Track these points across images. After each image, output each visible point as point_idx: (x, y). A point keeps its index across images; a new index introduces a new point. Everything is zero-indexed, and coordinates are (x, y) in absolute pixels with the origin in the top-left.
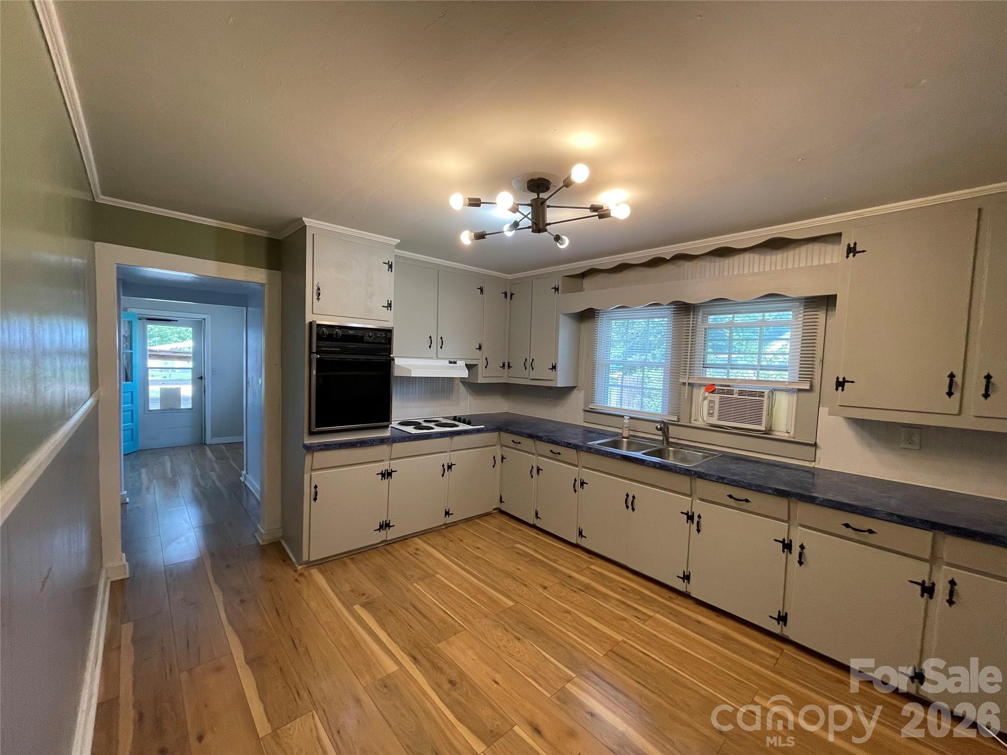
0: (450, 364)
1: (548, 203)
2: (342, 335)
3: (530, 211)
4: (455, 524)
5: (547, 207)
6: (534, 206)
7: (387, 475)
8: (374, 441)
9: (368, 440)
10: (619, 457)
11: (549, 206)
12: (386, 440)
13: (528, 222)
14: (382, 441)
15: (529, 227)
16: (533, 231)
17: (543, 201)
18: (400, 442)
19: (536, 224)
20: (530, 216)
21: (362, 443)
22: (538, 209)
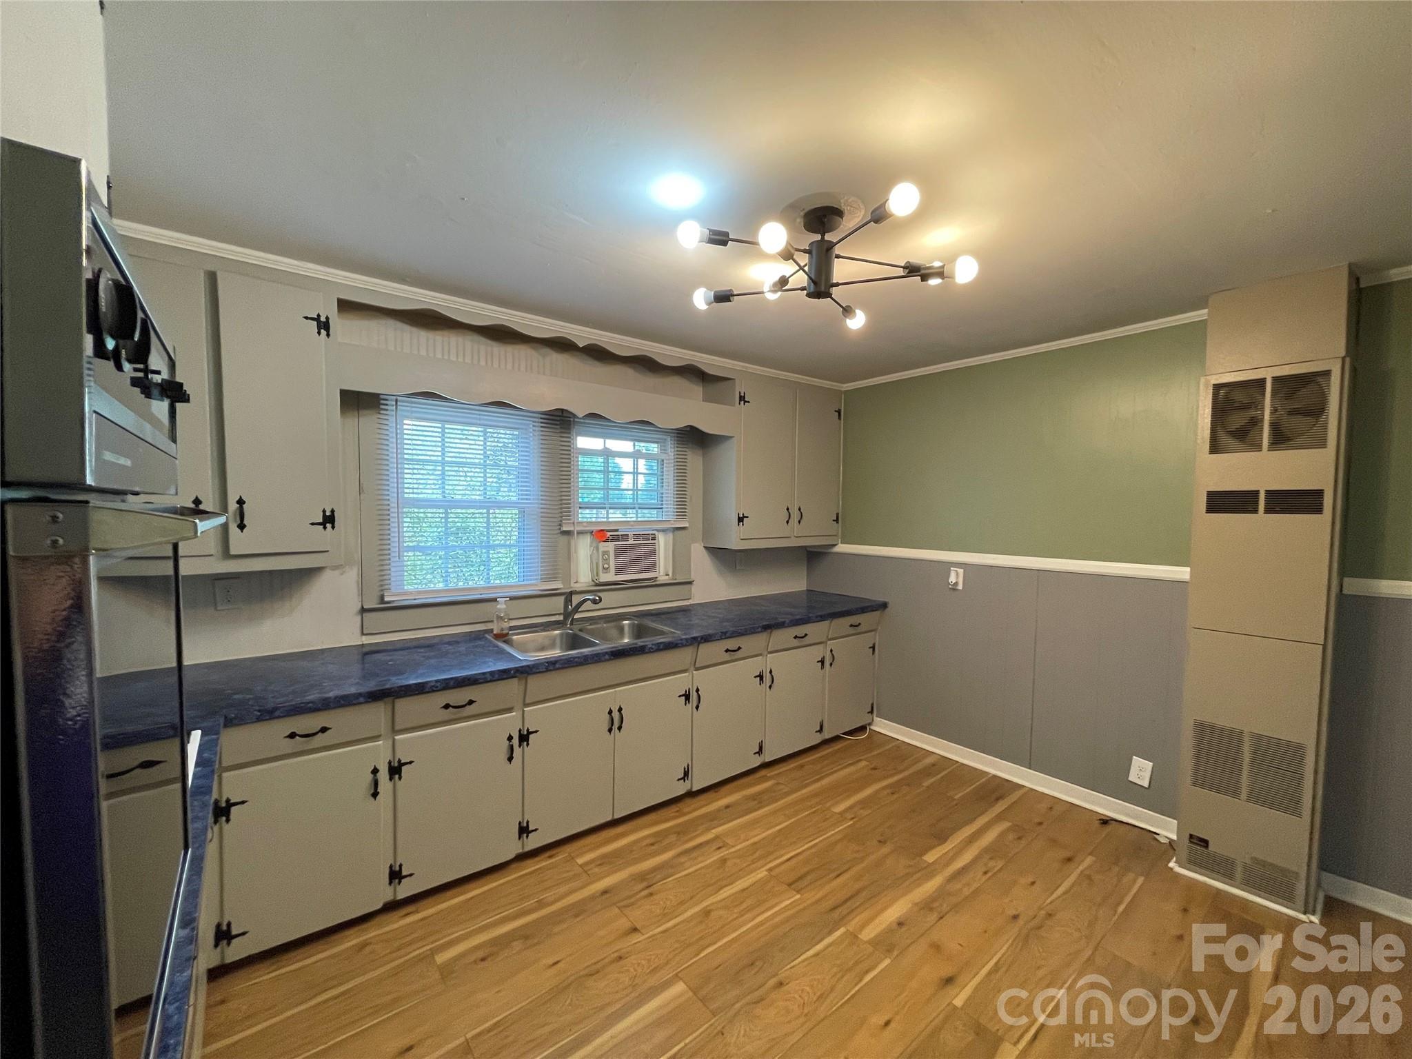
1: (837, 250)
3: (807, 261)
5: (836, 257)
6: (814, 252)
10: (607, 657)
11: (838, 257)
13: (801, 279)
15: (803, 289)
16: (809, 295)
17: (830, 246)
19: (815, 283)
20: (806, 269)
22: (822, 257)
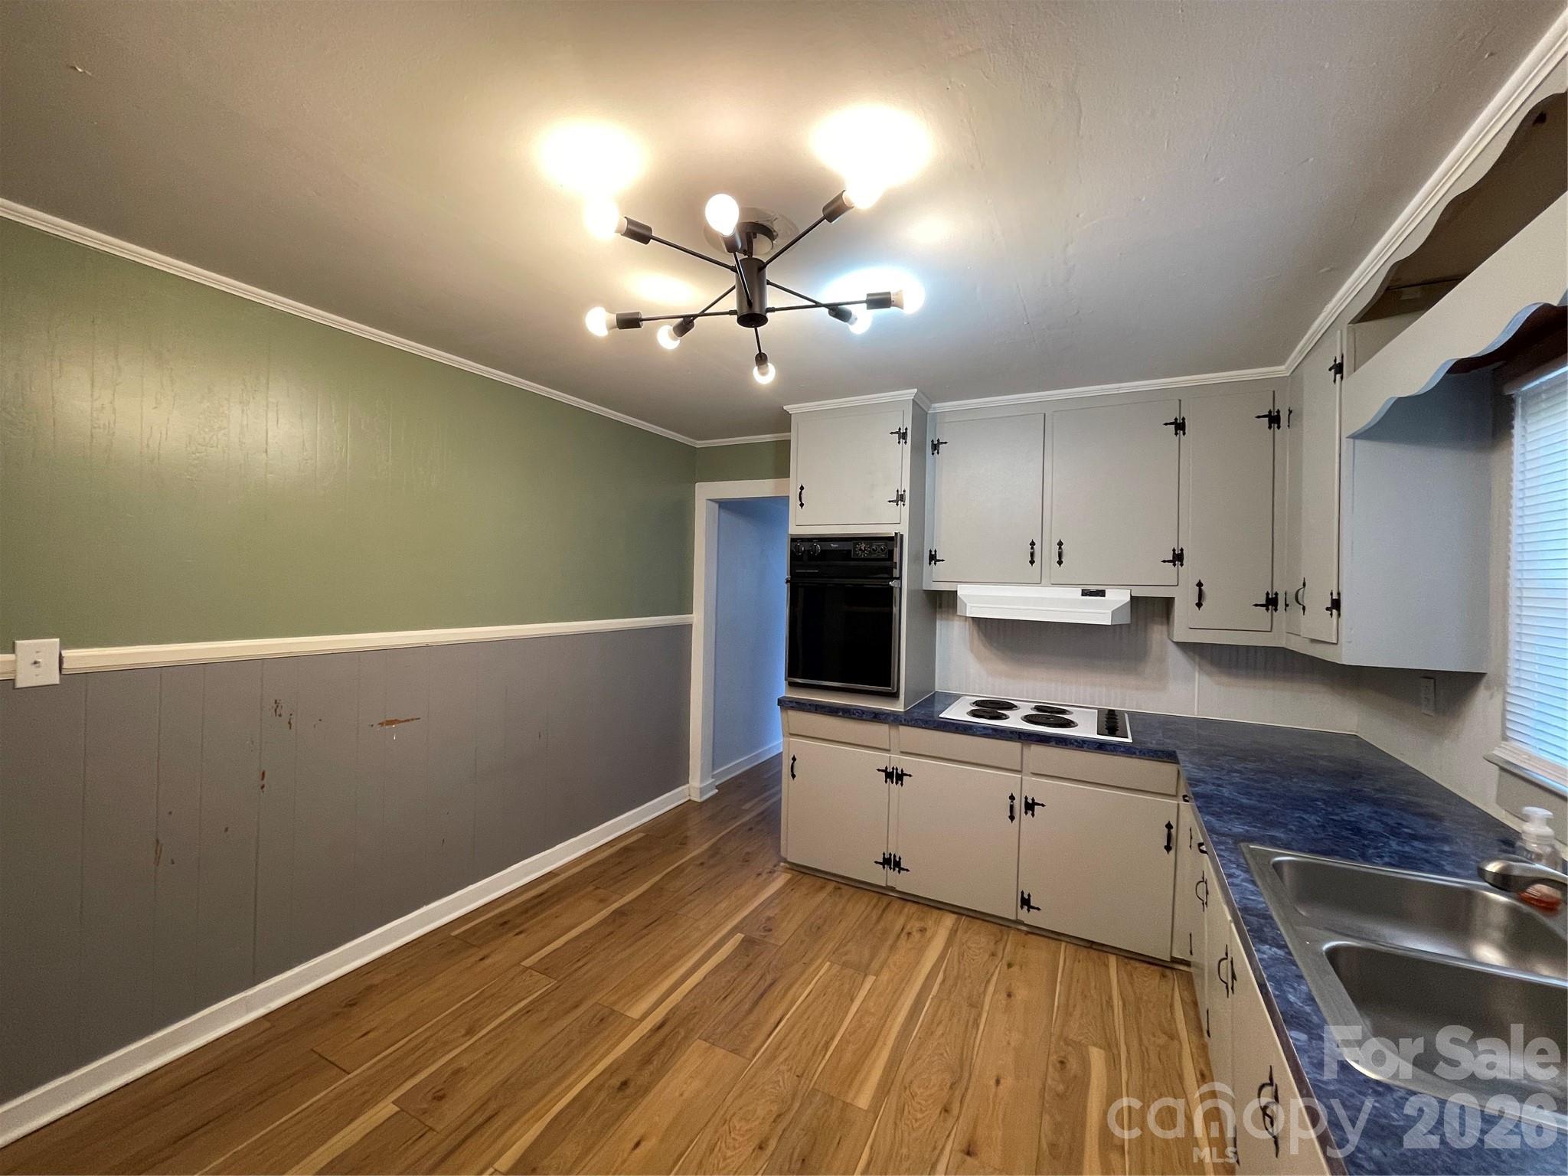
0: (1083, 597)
2: (821, 550)
4: (1035, 931)
7: (894, 776)
8: (863, 713)
9: (855, 709)
12: (884, 716)
14: (877, 717)
17: (762, 266)
18: (909, 726)
19: (746, 307)
21: (846, 712)
22: (752, 280)
